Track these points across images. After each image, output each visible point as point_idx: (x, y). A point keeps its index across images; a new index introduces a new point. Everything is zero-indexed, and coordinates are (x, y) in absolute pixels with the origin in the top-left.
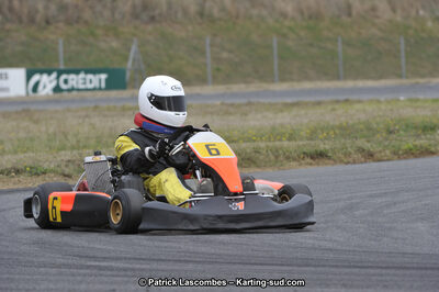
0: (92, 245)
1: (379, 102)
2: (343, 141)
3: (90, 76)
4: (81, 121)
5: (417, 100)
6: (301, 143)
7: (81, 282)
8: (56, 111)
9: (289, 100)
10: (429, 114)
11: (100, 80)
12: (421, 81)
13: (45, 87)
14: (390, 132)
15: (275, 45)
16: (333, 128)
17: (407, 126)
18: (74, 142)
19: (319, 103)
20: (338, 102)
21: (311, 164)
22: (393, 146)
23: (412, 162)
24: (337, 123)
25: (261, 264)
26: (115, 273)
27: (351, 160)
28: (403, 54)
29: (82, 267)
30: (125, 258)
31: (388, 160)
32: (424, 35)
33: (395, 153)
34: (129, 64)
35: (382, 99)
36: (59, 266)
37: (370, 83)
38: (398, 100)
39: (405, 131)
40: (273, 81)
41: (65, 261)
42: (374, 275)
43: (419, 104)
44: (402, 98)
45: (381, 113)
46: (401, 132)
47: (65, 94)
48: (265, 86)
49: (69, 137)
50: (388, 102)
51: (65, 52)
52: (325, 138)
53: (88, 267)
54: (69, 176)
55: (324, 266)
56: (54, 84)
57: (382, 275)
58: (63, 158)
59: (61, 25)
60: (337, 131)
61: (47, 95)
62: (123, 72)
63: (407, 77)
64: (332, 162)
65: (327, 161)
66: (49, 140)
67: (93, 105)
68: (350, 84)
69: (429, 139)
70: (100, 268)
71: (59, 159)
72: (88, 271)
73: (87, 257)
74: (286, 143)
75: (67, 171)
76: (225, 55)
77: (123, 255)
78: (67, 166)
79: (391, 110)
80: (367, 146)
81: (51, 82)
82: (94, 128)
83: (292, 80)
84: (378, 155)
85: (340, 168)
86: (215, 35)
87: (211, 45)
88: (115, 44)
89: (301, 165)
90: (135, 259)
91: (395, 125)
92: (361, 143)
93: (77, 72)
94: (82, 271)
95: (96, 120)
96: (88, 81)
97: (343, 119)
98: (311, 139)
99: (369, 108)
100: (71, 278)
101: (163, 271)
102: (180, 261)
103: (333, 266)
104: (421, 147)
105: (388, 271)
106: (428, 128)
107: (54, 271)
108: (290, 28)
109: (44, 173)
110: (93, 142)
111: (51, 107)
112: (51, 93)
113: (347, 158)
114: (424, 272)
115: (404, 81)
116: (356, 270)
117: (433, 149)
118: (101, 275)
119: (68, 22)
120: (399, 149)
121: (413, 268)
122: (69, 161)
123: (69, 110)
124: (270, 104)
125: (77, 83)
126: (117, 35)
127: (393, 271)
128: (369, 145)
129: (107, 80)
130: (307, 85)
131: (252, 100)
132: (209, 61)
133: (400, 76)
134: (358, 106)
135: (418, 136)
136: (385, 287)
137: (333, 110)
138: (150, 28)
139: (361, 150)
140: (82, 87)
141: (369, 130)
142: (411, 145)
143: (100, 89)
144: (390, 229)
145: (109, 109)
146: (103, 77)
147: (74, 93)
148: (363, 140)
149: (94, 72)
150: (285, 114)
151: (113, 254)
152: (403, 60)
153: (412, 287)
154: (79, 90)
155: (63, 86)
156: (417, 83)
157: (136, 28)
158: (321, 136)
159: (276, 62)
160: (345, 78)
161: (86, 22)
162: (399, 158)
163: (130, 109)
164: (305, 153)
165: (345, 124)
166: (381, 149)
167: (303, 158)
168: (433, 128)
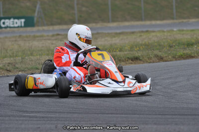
1: (163, 31)
2: (147, 51)
3: (16, 20)
4: (13, 43)
5: (183, 30)
6: (126, 53)
7: (21, 124)
9: (118, 31)
10: (189, 37)
11: (21, 22)
12: (185, 21)
14: (171, 47)
16: (142, 45)
17: (179, 43)
18: (11, 54)
19: (133, 33)
21: (132, 63)
22: (173, 54)
23: (183, 61)
24: (143, 42)
25: (111, 114)
26: (38, 119)
28: (174, 7)
29: (21, 116)
30: (42, 112)
31: (171, 61)
33: (174, 57)
34: (36, 14)
35: (165, 30)
36: (10, 116)
37: (158, 22)
38: (173, 31)
39: (178, 46)
40: (109, 22)
41: (12, 114)
42: (169, 119)
43: (184, 32)
44: (175, 30)
45: (165, 37)
46: (176, 47)
47: (4, 29)
48: (106, 24)
49: (8, 51)
50: (169, 31)
52: (138, 50)
53: (24, 116)
54: (9, 71)
55: (143, 114)
57: (173, 119)
58: (6, 62)
60: (144, 47)
62: (32, 18)
63: (176, 19)
64: (141, 62)
65: (139, 62)
67: (18, 35)
68: (148, 23)
69: (191, 50)
70: (30, 117)
72: (24, 118)
73: (23, 111)
74: (118, 53)
75: (8, 68)
76: (84, 9)
77: (41, 110)
78: (8, 65)
79: (170, 36)
80: (160, 54)
82: (20, 47)
83: (118, 21)
84: (165, 59)
85: (146, 65)
87: (77, 4)
88: (28, 4)
89: (126, 64)
90: (48, 112)
91: (173, 43)
92: (156, 52)
93: (9, 18)
94: (21, 118)
95: (21, 43)
96: (15, 23)
97: (146, 40)
98: (131, 51)
99: (158, 34)
100: (16, 122)
101: (62, 118)
102: (70, 113)
103: (148, 114)
104: (187, 54)
105: (176, 116)
106: (190, 45)
107: (7, 118)
110: (20, 54)
113: (149, 60)
114: (194, 117)
115: (175, 21)
116: (160, 116)
117: (193, 55)
118: (32, 120)
120: (176, 55)
121: (189, 115)
122: (9, 63)
124: (109, 33)
125: (10, 24)
127: (179, 117)
128: (161, 53)
129: (25, 22)
130: (127, 24)
131: (100, 31)
132: (76, 12)
133: (173, 19)
134: (153, 34)
135: (185, 49)
136: (176, 124)
137: (141, 36)
139: (156, 56)
140: (12, 26)
141: (160, 46)
142: (181, 53)
143: (21, 27)
144: (175, 95)
145: (27, 37)
146: (23, 20)
147: (8, 29)
149: (18, 18)
150: (116, 38)
151: (36, 110)
152: (175, 11)
154: (10, 27)
155: (3, 26)
156: (183, 22)
158: (136, 49)
159: (110, 12)
160: (146, 20)
162: (176, 60)
163: (37, 37)
164: (128, 58)
165: (147, 43)
166: (167, 55)
167: (128, 60)
168: (192, 45)
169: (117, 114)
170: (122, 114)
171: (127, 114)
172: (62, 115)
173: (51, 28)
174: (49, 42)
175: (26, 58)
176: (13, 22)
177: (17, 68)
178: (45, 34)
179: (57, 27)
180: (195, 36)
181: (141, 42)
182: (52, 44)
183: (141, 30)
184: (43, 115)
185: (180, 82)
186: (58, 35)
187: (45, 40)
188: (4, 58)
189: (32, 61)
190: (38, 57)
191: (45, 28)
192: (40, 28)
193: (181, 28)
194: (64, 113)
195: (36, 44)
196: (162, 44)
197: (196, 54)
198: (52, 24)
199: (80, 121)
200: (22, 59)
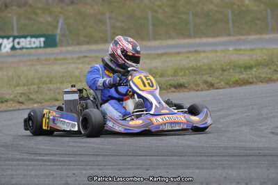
0: (37, 146)
1: (216, 51)
2: (194, 77)
3: (34, 40)
4: (29, 68)
5: (240, 50)
6: (168, 79)
7: (32, 170)
8: (13, 62)
9: (160, 52)
10: (248, 58)
11: (40, 42)
12: (243, 38)
13: (5, 47)
14: (224, 70)
15: (150, 17)
16: (188, 69)
17: (234, 66)
18: (25, 81)
19: (178, 53)
20: (190, 52)
21: (175, 92)
22: (226, 79)
23: (238, 89)
24: (191, 65)
25: (145, 156)
26: (53, 163)
27: (200, 88)
28: (230, 21)
29: (32, 160)
30: (59, 154)
31: (223, 88)
32: (243, 9)
33: (227, 84)
35: (219, 49)
36: (18, 160)
37: (210, 40)
38: (229, 50)
39: (233, 69)
40: (149, 40)
41: (22, 157)
42: (216, 161)
43: (242, 52)
44: (231, 49)
45: (218, 59)
46: (231, 70)
47: (18, 51)
48: (145, 43)
49: (22, 78)
50: (222, 51)
51: (17, 24)
52: (184, 75)
53: (36, 160)
54: (22, 103)
55: (185, 156)
56: (11, 45)
57: (221, 161)
58: (18, 91)
59: (14, 7)
60: (191, 71)
61: (7, 52)
62: (54, 37)
63: (233, 35)
64: (187, 90)
65: (185, 90)
66: (9, 80)
67: (36, 58)
68: (198, 40)
69: (248, 74)
70: (44, 161)
71: (15, 92)
72: (36, 163)
73: (35, 154)
74: (158, 79)
75: (21, 100)
76: (119, 24)
77: (58, 152)
78: (20, 96)
79: (224, 56)
80: (210, 79)
81: (9, 43)
82: (37, 72)
83: (161, 39)
84: (216, 85)
85: (193, 94)
86: (112, 12)
87: (110, 18)
88: (49, 19)
89: (168, 92)
90: (66, 154)
91: (227, 66)
92: (206, 78)
93: (25, 37)
94: (32, 163)
95: (39, 67)
96: (32, 43)
97: (194, 63)
98: (175, 76)
99: (210, 55)
100: (26, 167)
101: (83, 161)
102: (94, 155)
104: (244, 79)
105: (225, 158)
106: (248, 67)
107: (15, 163)
108: (159, 6)
109: (7, 101)
110: (36, 81)
111: (10, 60)
112: (9, 50)
113: (197, 87)
114: (247, 158)
115: (232, 38)
116: (204, 158)
117: (251, 81)
118: (45, 165)
119: (19, 6)
120: (230, 81)
122: (22, 93)
123: (21, 61)
124: (148, 55)
125: (26, 44)
126: (50, 13)
127: (228, 158)
129: (44, 42)
130: (171, 42)
132: (108, 28)
133: (229, 35)
134: (203, 55)
135: (242, 72)
136: (224, 168)
137: (188, 57)
138: (71, 8)
139: (206, 82)
140: (29, 46)
141: (211, 70)
142: (237, 79)
143: (40, 47)
144: (225, 131)
145: (46, 60)
146: (42, 39)
147: (24, 50)
148: (208, 76)
149: (37, 36)
150: (157, 60)
151: (51, 152)
152: (231, 25)
153: (240, 168)
154: (27, 48)
155: (17, 46)
156: (240, 39)
157: (62, 8)
158: (180, 74)
159: (151, 27)
160: (195, 36)
161: (30, 6)
162: (230, 87)
163: (59, 60)
164: (170, 85)
165: (195, 66)
166: (218, 81)
167: (170, 89)
168: (251, 67)
169: (152, 156)
170: (158, 156)
171: (164, 156)
172: (83, 158)
173: (77, 48)
174: (73, 65)
175: (44, 86)
176: (30, 41)
177: (32, 99)
178: (69, 56)
179: (84, 48)
180: (254, 56)
181: (187, 66)
182: (78, 68)
183: (188, 49)
184: (60, 159)
185: (233, 114)
186: (85, 57)
187: (69, 63)
188: (15, 86)
189: (50, 90)
190: (58, 85)
191: (70, 48)
192: (64, 49)
193: (238, 47)
194: (87, 155)
195: (57, 69)
196: (214, 67)
197: (254, 80)
198: (79, 44)
199: (105, 166)
200: (39, 87)
